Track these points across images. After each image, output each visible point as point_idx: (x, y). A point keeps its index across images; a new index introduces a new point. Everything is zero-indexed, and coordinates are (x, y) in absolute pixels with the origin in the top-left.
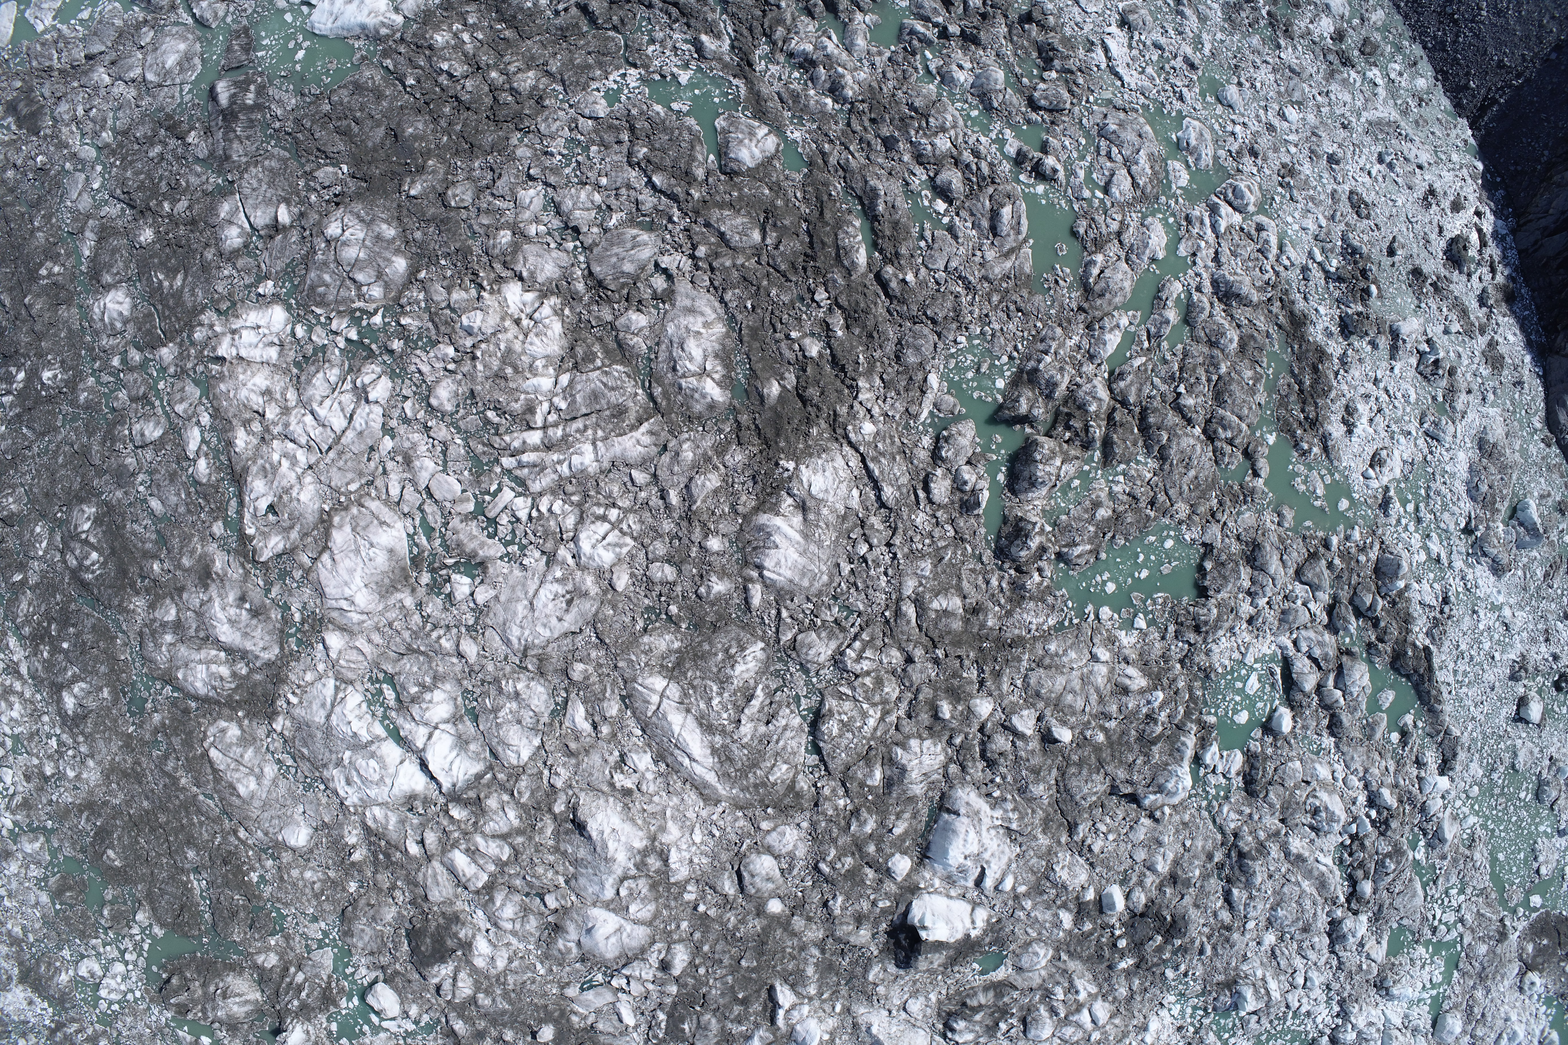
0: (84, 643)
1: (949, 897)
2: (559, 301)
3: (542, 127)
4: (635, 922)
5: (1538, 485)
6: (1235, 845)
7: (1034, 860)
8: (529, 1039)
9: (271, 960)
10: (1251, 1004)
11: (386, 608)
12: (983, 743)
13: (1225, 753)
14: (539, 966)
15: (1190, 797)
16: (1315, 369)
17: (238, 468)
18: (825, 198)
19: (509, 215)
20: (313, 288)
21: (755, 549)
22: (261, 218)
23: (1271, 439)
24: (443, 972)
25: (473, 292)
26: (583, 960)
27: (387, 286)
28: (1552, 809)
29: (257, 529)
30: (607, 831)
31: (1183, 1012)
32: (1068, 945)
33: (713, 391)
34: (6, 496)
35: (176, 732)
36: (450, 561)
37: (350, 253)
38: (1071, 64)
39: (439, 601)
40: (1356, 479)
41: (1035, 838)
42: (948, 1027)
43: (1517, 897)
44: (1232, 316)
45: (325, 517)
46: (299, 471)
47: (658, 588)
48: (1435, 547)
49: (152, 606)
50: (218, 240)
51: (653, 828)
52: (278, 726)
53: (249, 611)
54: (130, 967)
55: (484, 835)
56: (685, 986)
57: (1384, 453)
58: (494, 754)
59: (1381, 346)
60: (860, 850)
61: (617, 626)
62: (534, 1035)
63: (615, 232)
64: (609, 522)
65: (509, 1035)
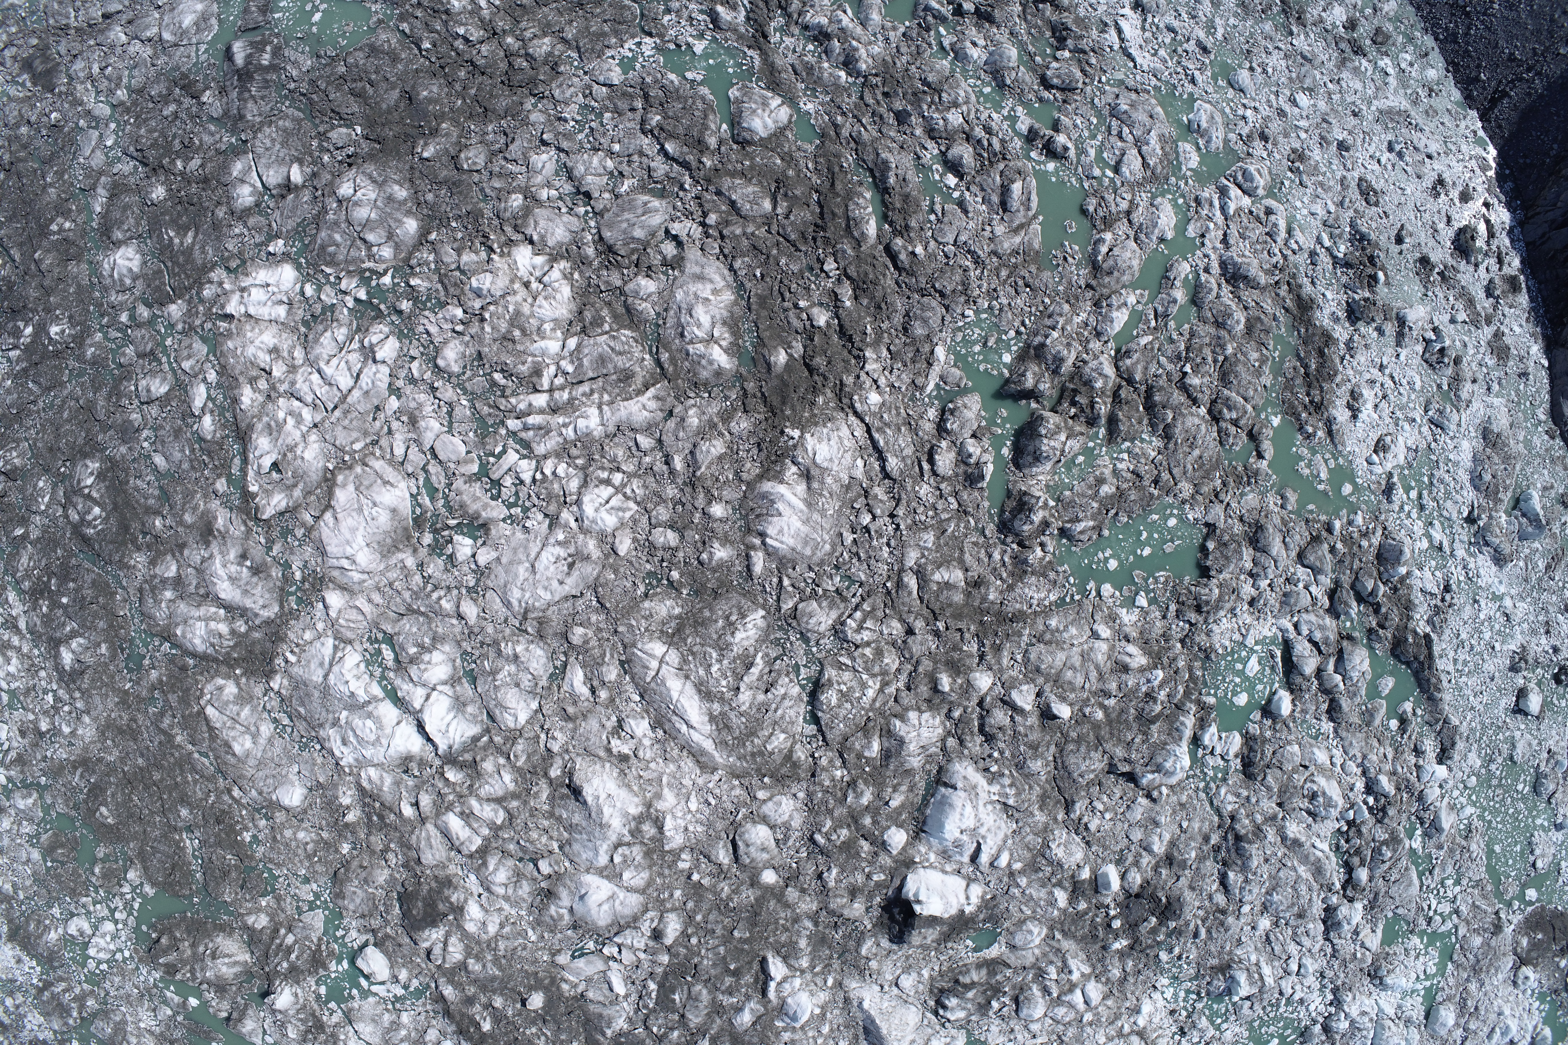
0: (84, 598)
1: (945, 872)
2: (568, 265)
3: (557, 93)
4: (629, 889)
5: (1542, 477)
6: (1232, 828)
7: (1030, 837)
8: (519, 1006)
9: (261, 921)
10: (1245, 989)
11: (387, 568)
12: (982, 718)
13: (1223, 735)
14: (530, 932)
15: (1188, 777)
16: (1321, 353)
17: (243, 425)
18: (837, 169)
19: (521, 180)
20: (323, 248)
21: (758, 516)
22: (273, 177)
23: (1276, 421)
24: (434, 936)
25: (483, 255)
26: (575, 927)
27: (397, 247)
28: (1549, 802)
29: (261, 486)
30: (603, 796)
31: (1175, 995)
32: (1062, 923)
33: (720, 357)
34: (10, 450)
35: (173, 690)
36: (452, 522)
37: (362, 213)
38: (1084, 44)
39: (440, 562)
40: (1360, 464)
41: (1032, 814)
42: (940, 1004)
43: (1513, 890)
44: (1239, 298)
45: (329, 476)
46: (305, 429)
47: (660, 553)
48: (1437, 535)
49: (153, 563)
50: (230, 198)
51: (648, 795)
52: (275, 684)
53: (250, 568)
54: (120, 926)
55: (479, 799)
56: (677, 955)
57: (1388, 439)
58: (491, 717)
59: (1387, 333)
60: (856, 822)
61: (618, 590)
62: (524, 1003)
63: (626, 198)
64: (613, 486)
65: (498, 1002)
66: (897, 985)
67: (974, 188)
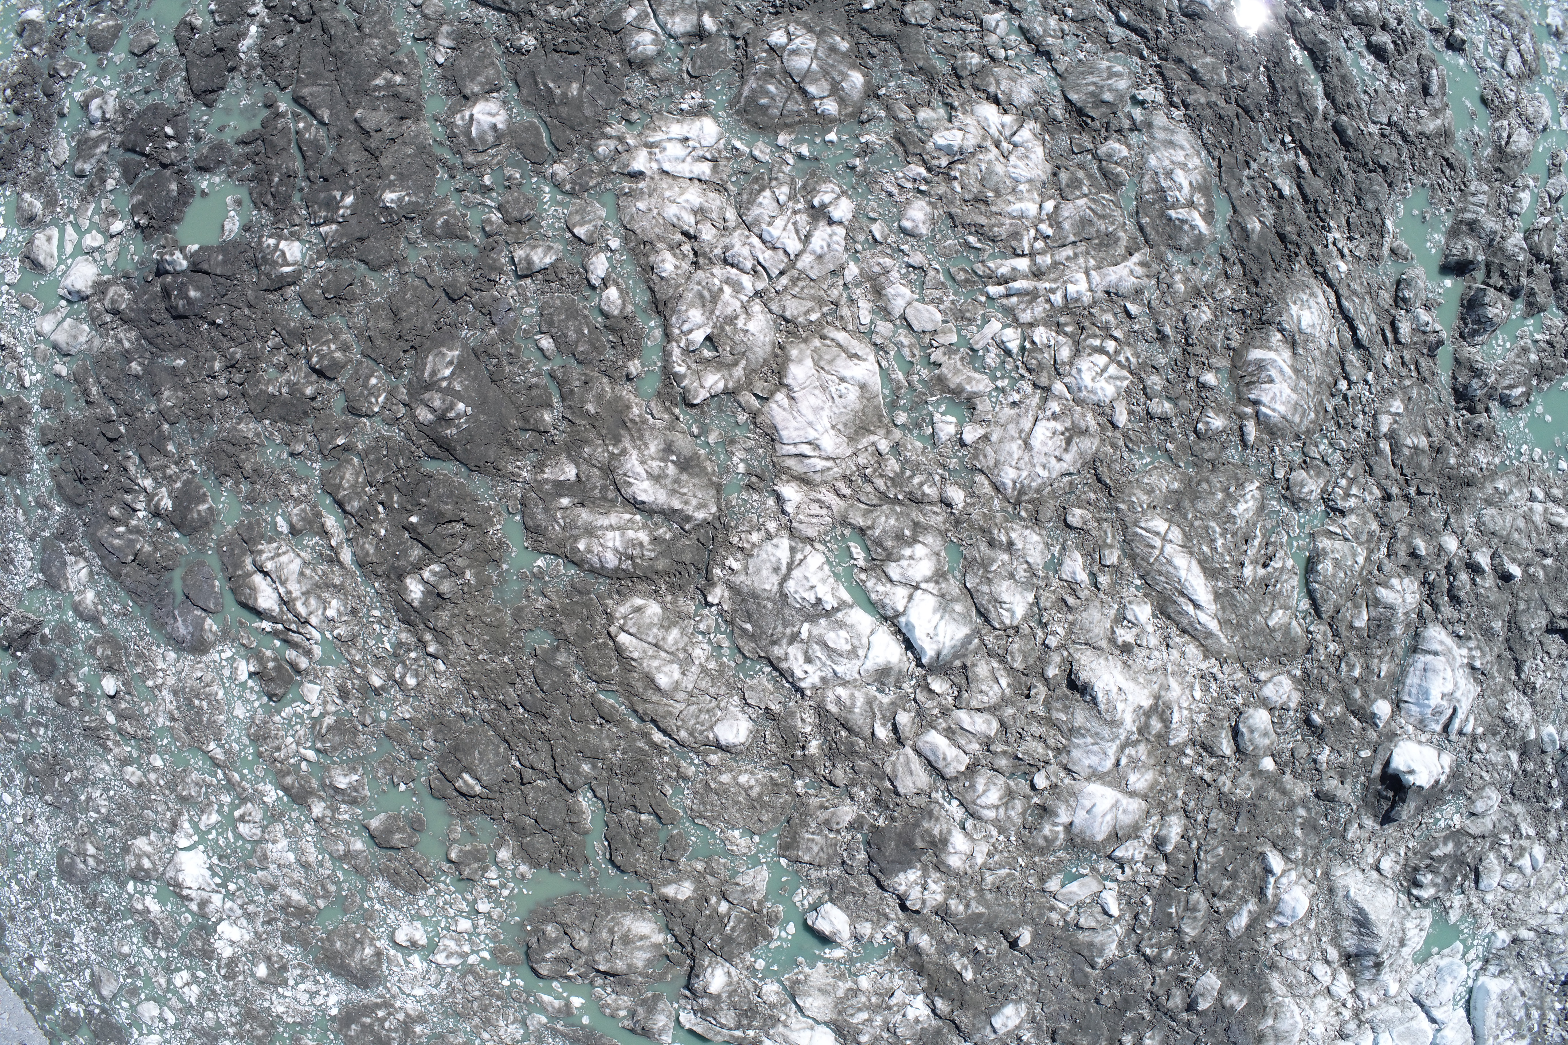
1: (1420, 743)
2: (1037, 126)
4: (1132, 794)
7: (1491, 700)
8: (1004, 946)
9: (687, 890)
11: (856, 453)
12: (1450, 582)
14: (1020, 859)
17: (664, 296)
19: (974, 36)
21: (1249, 384)
22: (681, 24)
24: (910, 878)
26: (1067, 847)
27: (842, 101)
29: (689, 368)
30: (1115, 690)
32: (1514, 787)
33: (1200, 224)
35: (569, 617)
37: (801, 63)
39: (918, 443)
41: (1492, 676)
42: (1414, 883)
45: (779, 351)
46: (745, 299)
49: (539, 465)
50: (625, 46)
51: (1156, 686)
52: (714, 599)
53: (677, 463)
55: (968, 708)
56: (1175, 863)
58: (982, 615)
60: (1347, 696)
61: (1117, 466)
62: (1011, 942)
64: (1107, 354)
65: (982, 945)
66: (1377, 868)
67: (1396, 73)
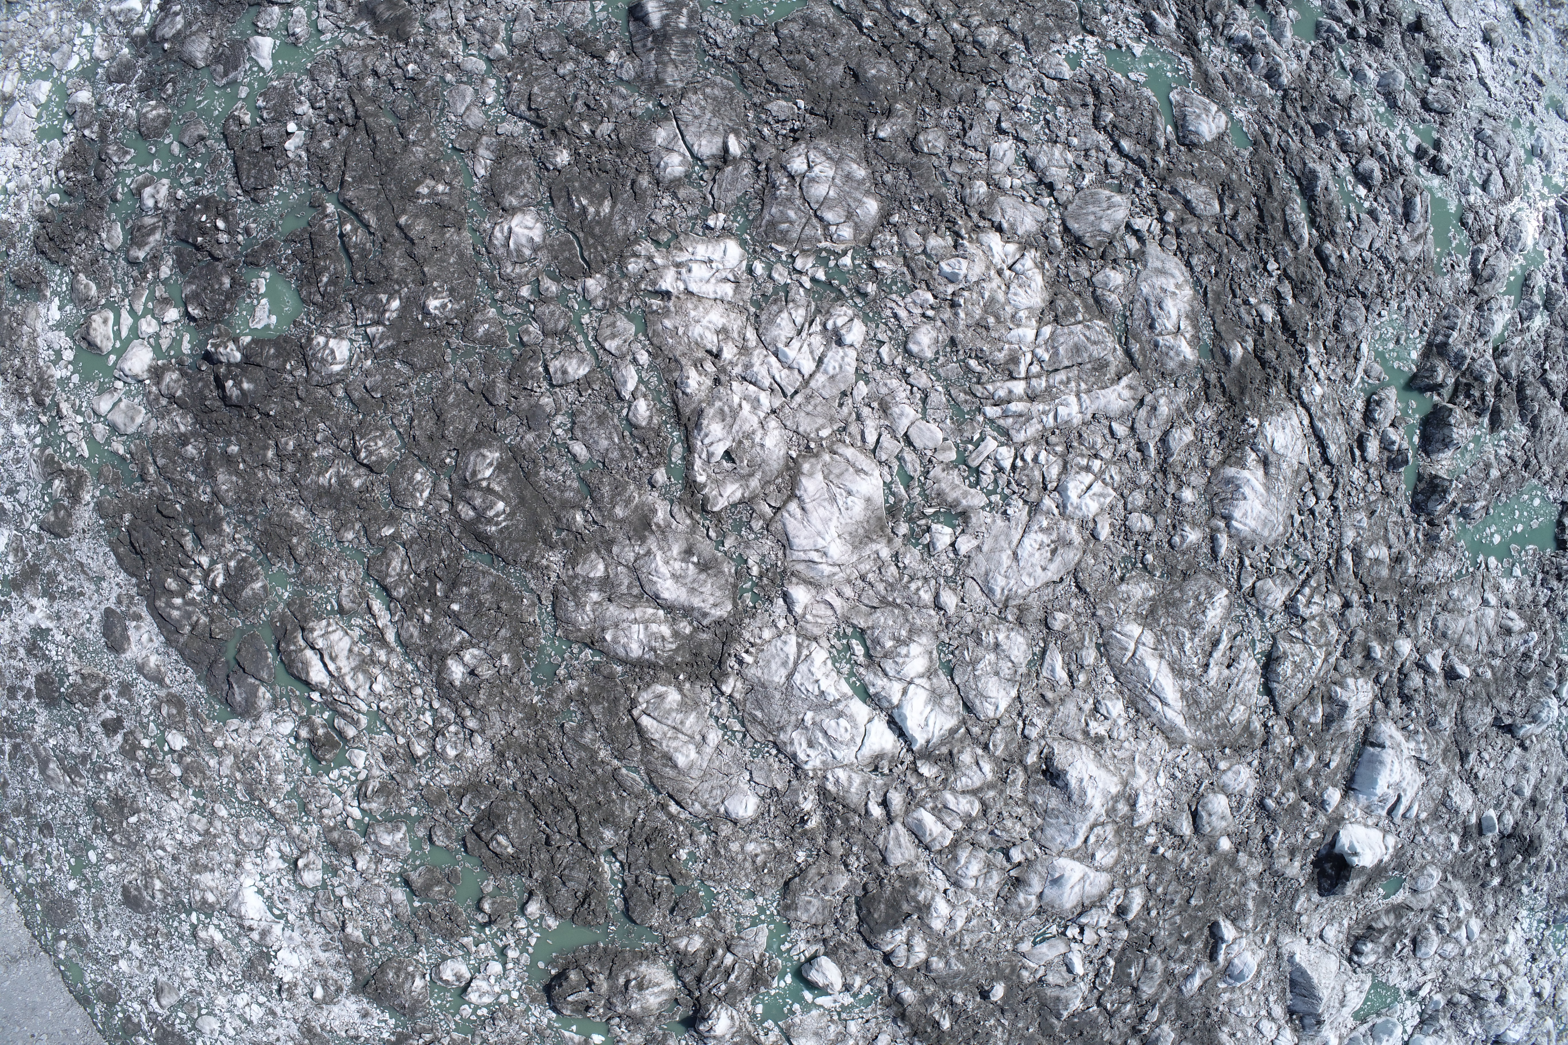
0: (480, 604)
1: (1366, 826)
2: (1038, 254)
3: (1010, 83)
4: (1099, 869)
7: (1435, 788)
8: (978, 999)
9: (696, 943)
11: (860, 560)
12: (1401, 682)
14: (996, 923)
17: (687, 411)
18: (1272, 176)
19: (983, 166)
20: (773, 224)
22: (707, 147)
24: (897, 938)
25: (950, 241)
26: (1039, 913)
27: (857, 227)
29: (709, 476)
30: (1086, 778)
31: (1531, 925)
32: (1454, 866)
33: (1185, 349)
34: (373, 439)
35: (596, 699)
36: (929, 511)
37: (819, 191)
39: (916, 552)
41: (1437, 767)
42: (1355, 951)
45: (792, 465)
46: (762, 415)
47: (1136, 538)
49: (571, 561)
50: (654, 167)
51: (1124, 774)
52: (727, 689)
53: (697, 565)
54: (510, 966)
55: (953, 790)
56: (1136, 929)
58: (968, 708)
60: (1300, 785)
61: (1097, 575)
62: (985, 995)
63: (1087, 192)
64: (1093, 472)
65: (959, 998)
66: (1321, 937)
67: (1381, 200)
